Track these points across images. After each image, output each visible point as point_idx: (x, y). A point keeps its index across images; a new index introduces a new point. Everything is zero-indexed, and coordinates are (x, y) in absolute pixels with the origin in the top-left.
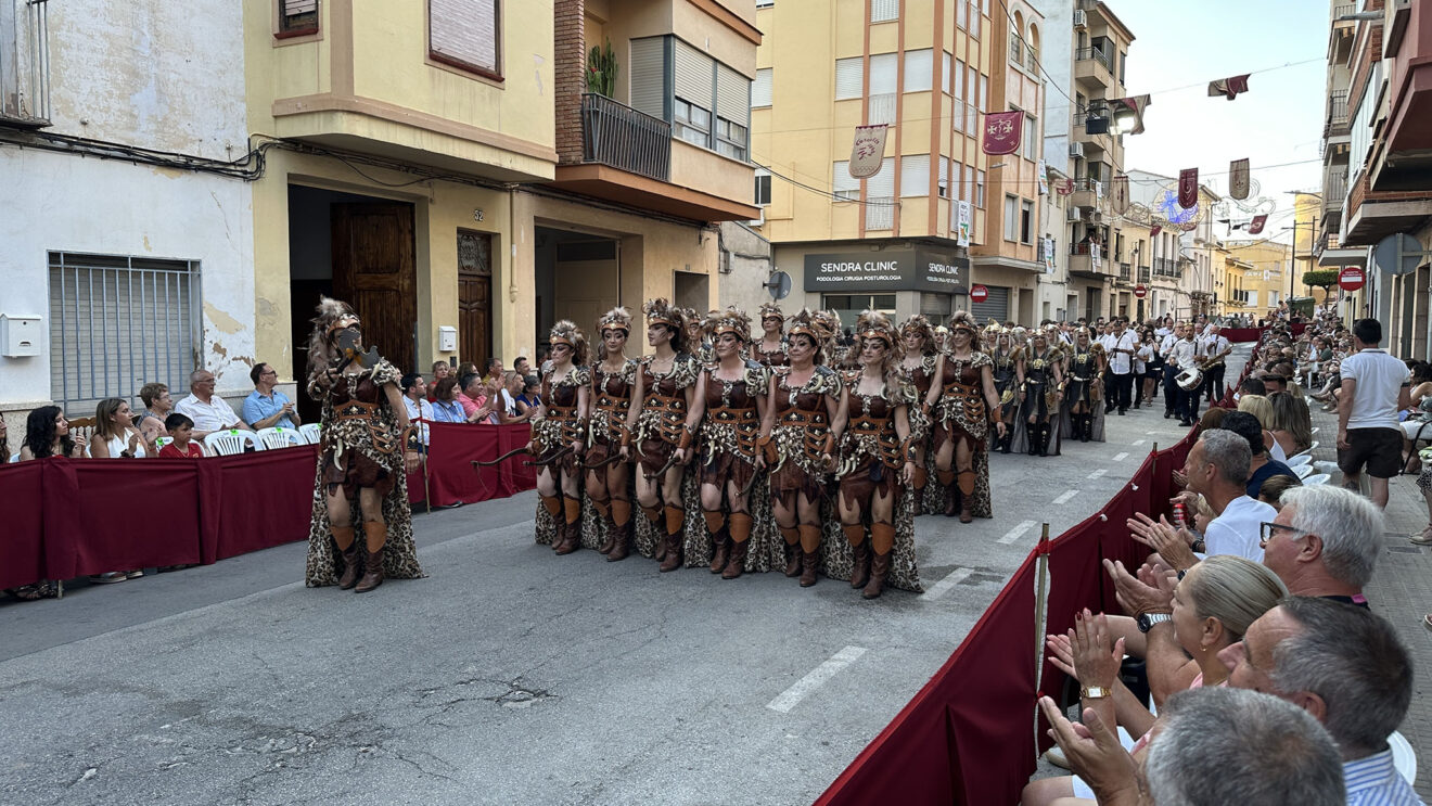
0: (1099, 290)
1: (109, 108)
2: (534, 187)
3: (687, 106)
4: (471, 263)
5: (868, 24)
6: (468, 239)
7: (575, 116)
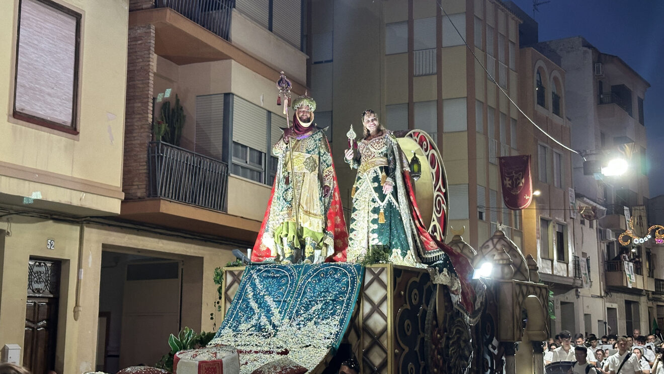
0: (637, 303)
2: (105, 219)
3: (244, 149)
4: (41, 286)
5: (411, 76)
6: (40, 265)
7: (142, 161)
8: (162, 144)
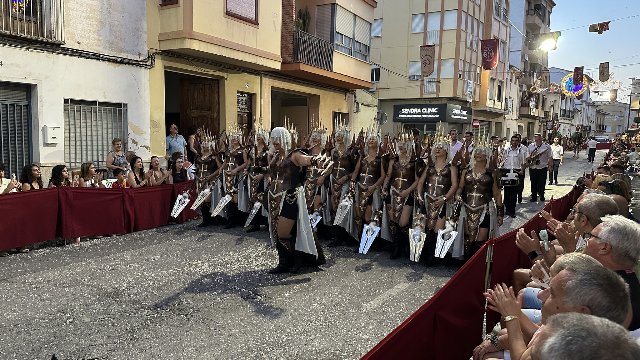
0: (534, 123)
1: (90, 36)
2: (271, 73)
3: (341, 36)
4: (243, 107)
6: (242, 96)
7: (290, 41)
8: (301, 32)
